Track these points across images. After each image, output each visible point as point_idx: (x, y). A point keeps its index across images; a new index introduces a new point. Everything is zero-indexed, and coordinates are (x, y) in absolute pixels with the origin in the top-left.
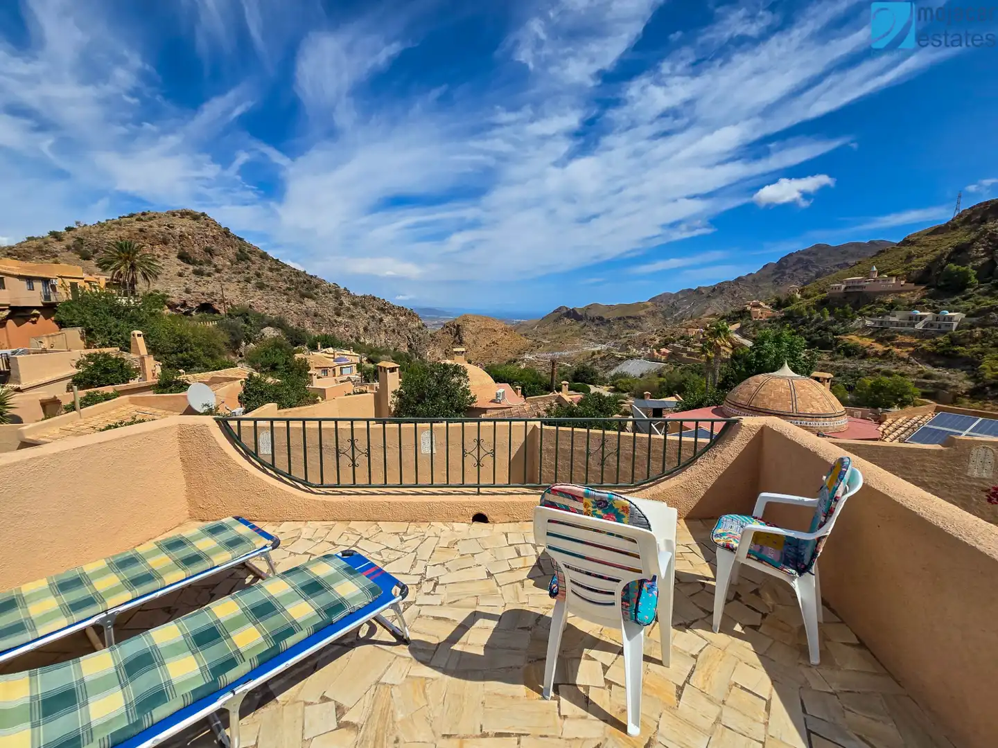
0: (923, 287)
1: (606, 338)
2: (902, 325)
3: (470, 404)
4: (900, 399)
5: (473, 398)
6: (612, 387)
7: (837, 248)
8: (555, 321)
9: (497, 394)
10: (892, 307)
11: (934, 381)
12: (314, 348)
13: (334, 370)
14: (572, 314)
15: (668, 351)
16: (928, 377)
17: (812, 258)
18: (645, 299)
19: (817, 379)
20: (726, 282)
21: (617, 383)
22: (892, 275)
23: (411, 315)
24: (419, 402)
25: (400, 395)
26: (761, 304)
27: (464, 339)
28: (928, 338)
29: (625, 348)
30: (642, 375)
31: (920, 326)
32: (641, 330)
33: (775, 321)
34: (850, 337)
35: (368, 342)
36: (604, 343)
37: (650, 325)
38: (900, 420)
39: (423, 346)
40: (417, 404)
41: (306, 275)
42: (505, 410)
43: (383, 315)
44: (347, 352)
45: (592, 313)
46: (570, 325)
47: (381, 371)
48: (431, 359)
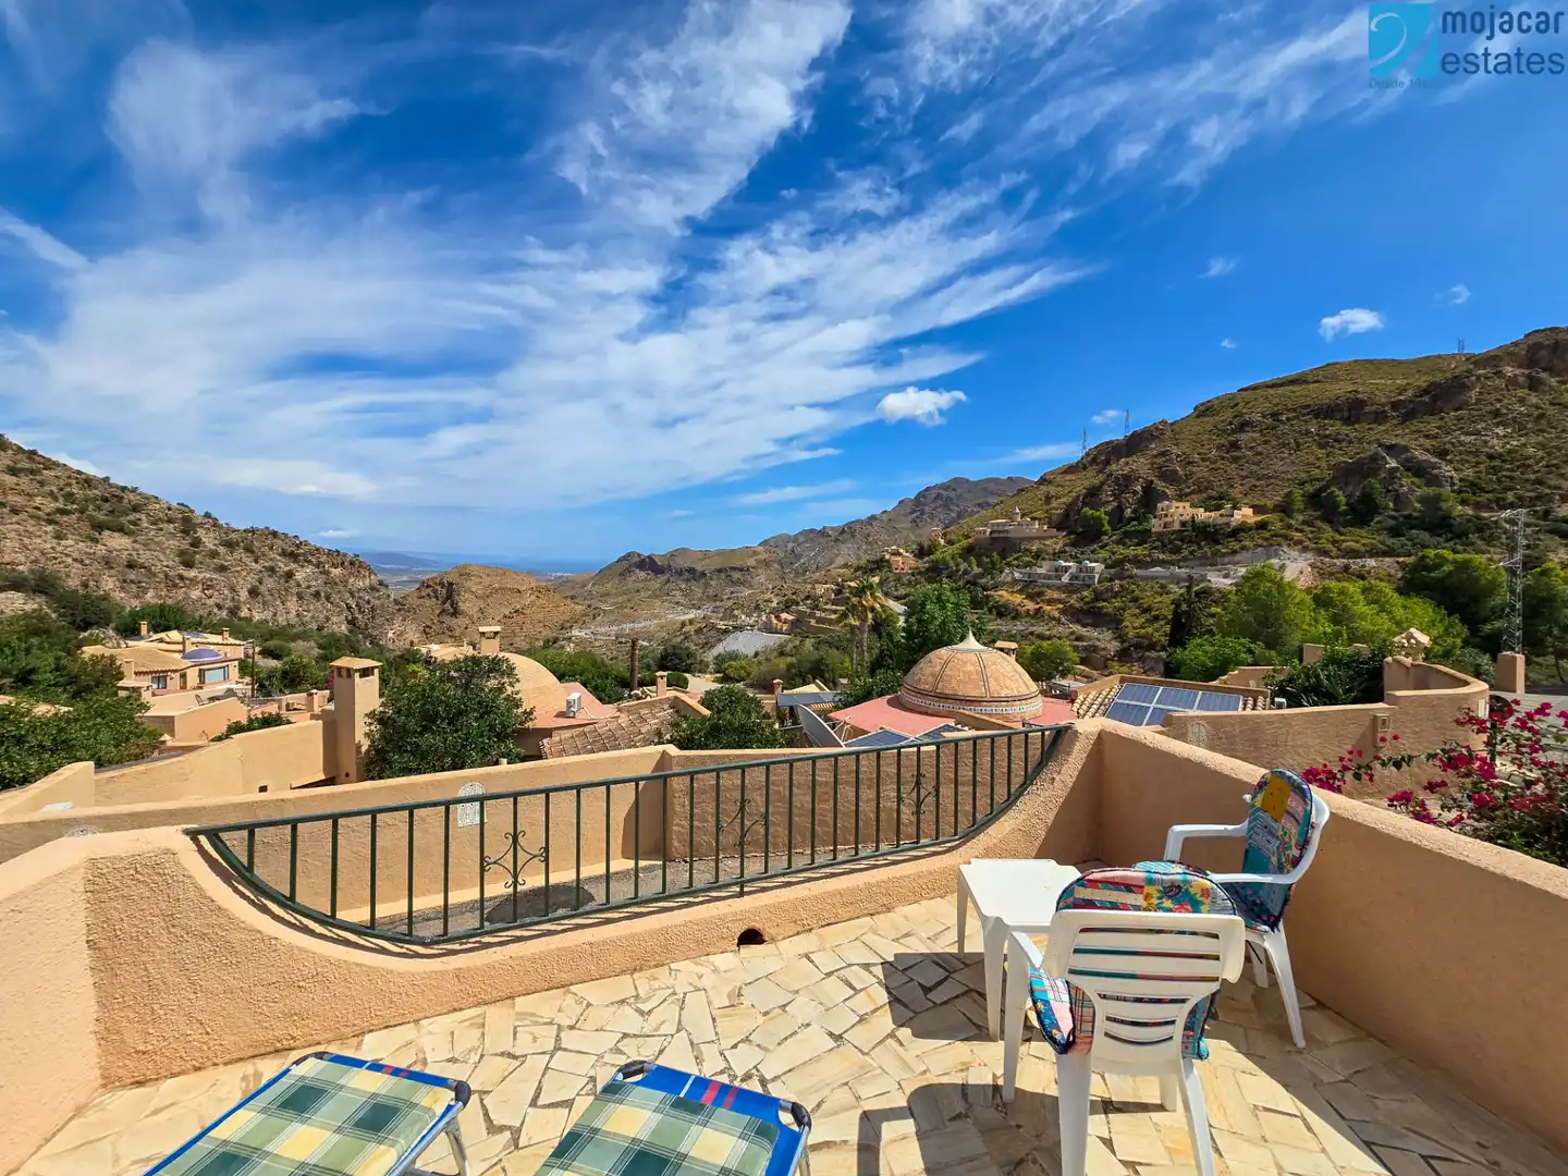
0: (1064, 533)
1: (701, 599)
2: (1050, 578)
3: (522, 723)
4: (1061, 668)
5: (529, 714)
6: (718, 675)
7: (976, 483)
8: (622, 574)
9: (568, 702)
10: (1038, 556)
11: (1085, 644)
12: (130, 631)
13: (183, 676)
14: (649, 564)
15: (790, 618)
16: (1079, 638)
17: (952, 494)
18: (754, 543)
19: (1002, 650)
20: (857, 521)
21: (726, 669)
22: (1033, 519)
23: (355, 565)
24: (425, 729)
25: (382, 720)
26: (901, 551)
27: (462, 606)
28: (1075, 592)
29: (729, 614)
30: (756, 654)
31: (1065, 579)
32: (751, 587)
33: (920, 573)
34: (1000, 593)
35: (257, 617)
36: (699, 608)
37: (762, 578)
38: (1091, 696)
39: (379, 621)
40: (421, 734)
41: (111, 485)
42: (587, 729)
43: (293, 566)
44: (217, 639)
45: (681, 563)
46: (646, 580)
47: (340, 675)
48: (397, 643)
